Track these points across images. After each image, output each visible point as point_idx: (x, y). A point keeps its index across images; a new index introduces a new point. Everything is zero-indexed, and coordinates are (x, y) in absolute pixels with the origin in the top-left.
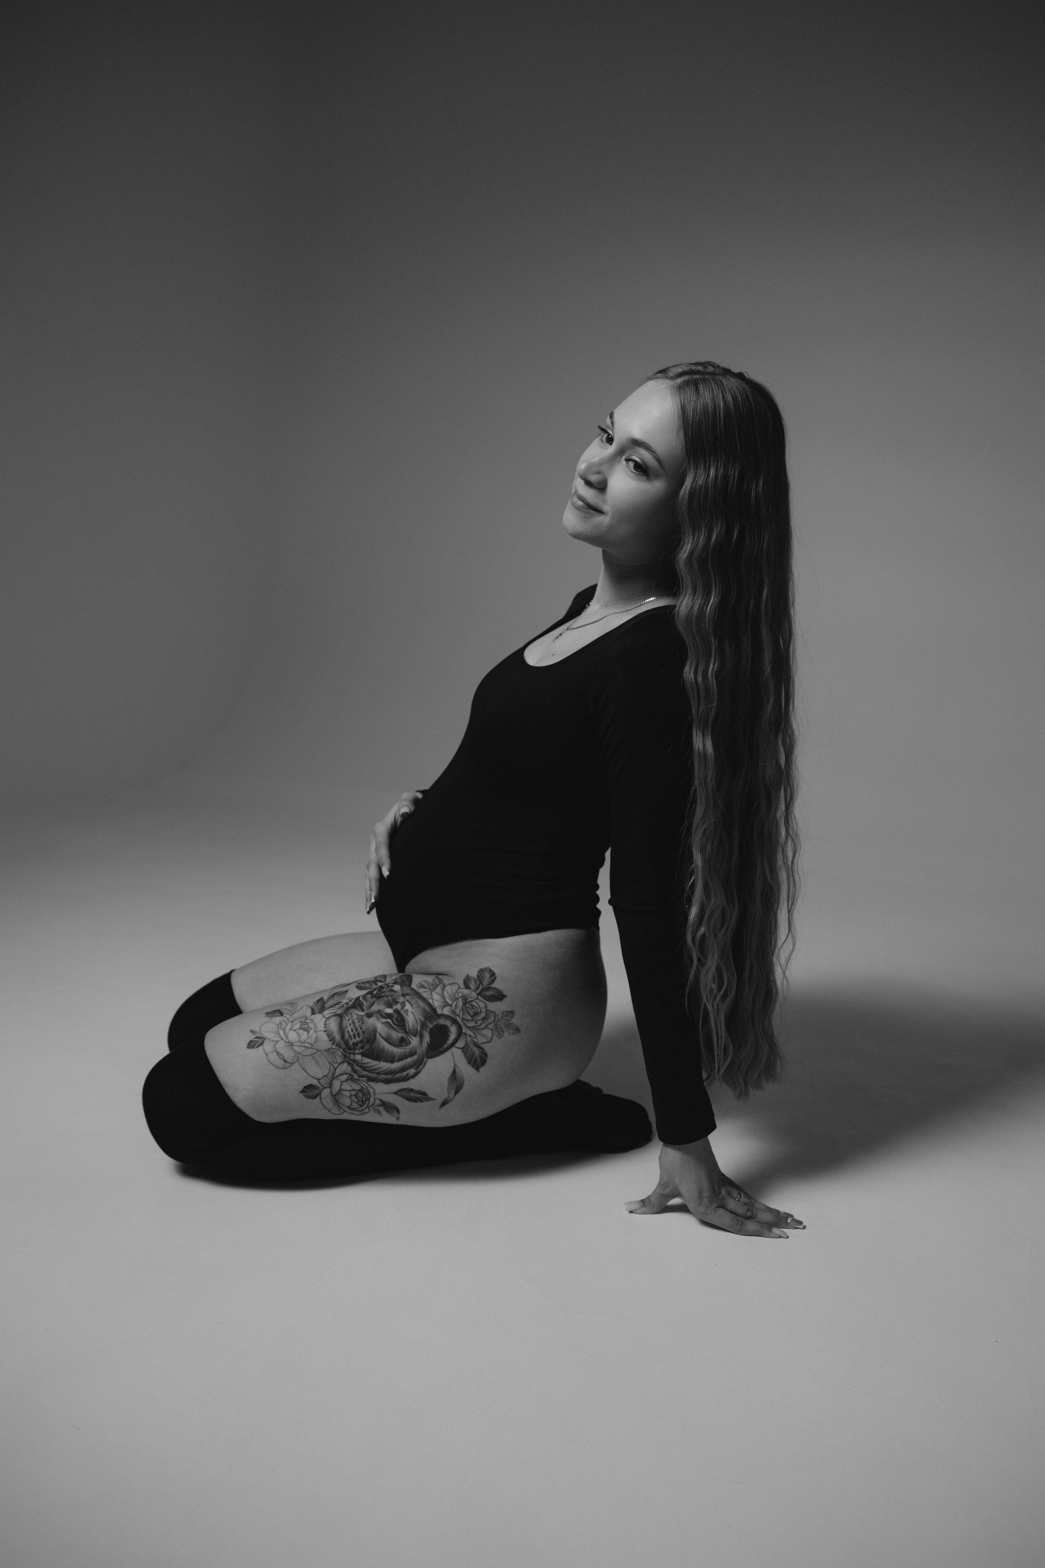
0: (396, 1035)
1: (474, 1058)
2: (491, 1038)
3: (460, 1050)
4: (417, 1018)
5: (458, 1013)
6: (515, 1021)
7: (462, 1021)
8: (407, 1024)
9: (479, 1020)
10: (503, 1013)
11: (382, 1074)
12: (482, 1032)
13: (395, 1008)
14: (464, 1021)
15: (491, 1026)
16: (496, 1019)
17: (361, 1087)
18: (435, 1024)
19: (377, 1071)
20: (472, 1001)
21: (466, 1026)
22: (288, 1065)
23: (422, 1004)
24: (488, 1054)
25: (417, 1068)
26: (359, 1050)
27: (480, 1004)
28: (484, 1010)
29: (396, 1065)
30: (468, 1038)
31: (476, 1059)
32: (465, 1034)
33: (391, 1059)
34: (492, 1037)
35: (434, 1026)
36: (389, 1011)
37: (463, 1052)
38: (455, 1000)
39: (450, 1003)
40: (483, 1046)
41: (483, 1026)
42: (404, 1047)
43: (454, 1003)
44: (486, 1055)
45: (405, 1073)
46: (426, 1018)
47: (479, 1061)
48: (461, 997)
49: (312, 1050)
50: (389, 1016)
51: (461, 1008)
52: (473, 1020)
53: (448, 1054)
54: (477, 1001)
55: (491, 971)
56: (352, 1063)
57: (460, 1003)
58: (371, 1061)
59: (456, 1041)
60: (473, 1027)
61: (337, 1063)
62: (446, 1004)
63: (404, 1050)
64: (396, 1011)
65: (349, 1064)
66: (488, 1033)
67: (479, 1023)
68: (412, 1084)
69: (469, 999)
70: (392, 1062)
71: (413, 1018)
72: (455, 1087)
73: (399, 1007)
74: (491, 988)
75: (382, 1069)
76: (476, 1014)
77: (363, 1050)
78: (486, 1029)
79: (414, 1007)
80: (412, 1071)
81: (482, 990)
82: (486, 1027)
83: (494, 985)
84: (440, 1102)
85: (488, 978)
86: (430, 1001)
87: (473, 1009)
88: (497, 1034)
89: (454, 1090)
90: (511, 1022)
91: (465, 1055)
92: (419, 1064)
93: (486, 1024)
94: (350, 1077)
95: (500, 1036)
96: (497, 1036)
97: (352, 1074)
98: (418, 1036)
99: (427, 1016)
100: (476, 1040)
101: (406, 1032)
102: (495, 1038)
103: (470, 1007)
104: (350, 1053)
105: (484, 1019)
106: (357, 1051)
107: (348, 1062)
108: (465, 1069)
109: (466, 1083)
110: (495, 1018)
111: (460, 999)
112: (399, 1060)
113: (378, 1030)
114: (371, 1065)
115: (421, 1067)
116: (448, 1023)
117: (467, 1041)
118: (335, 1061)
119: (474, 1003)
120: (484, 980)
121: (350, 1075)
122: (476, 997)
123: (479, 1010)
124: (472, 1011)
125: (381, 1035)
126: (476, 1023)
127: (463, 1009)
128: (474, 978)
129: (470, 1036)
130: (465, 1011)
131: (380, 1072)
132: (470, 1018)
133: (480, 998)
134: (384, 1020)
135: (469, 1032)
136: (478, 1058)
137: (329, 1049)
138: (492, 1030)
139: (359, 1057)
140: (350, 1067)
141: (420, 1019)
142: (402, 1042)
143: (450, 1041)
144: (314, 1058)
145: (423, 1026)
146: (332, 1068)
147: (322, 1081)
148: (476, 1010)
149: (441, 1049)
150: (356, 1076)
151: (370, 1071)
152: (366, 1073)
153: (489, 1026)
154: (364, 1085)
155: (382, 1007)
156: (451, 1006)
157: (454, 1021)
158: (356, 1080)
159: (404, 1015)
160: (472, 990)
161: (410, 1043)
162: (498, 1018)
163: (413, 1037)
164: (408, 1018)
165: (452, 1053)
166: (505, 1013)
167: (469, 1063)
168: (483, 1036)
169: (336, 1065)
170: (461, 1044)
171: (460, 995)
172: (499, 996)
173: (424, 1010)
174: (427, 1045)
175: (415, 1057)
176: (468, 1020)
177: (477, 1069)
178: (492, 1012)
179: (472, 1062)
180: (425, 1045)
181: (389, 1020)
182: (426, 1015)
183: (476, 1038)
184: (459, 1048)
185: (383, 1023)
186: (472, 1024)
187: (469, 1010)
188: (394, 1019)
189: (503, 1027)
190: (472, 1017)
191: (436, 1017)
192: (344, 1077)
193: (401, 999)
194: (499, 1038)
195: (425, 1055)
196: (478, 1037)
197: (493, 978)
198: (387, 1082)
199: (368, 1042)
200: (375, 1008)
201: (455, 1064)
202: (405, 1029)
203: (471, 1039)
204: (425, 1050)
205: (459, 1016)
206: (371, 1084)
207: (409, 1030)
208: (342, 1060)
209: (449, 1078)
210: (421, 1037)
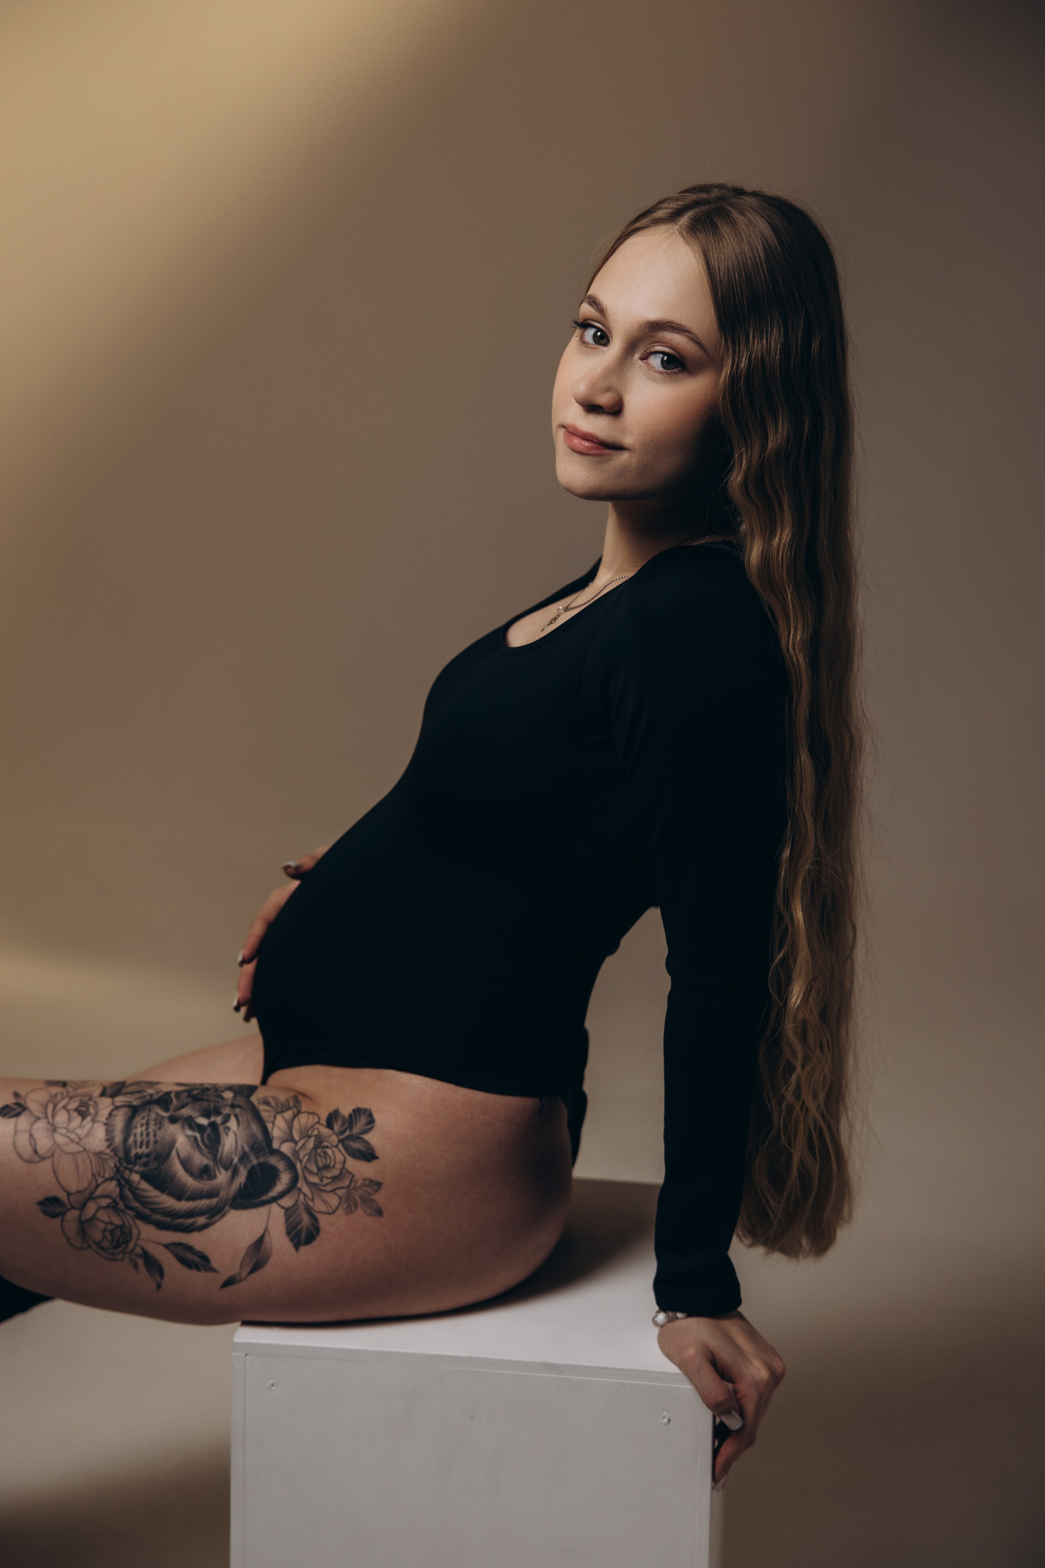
0: (200, 1159)
1: (298, 1229)
2: (334, 1208)
3: (283, 1211)
4: (239, 1144)
5: (301, 1157)
6: (380, 1198)
7: (303, 1170)
8: (220, 1149)
9: (327, 1178)
10: (365, 1180)
11: (158, 1213)
12: (326, 1196)
13: (212, 1119)
14: (305, 1170)
15: (341, 1192)
16: (352, 1185)
17: (124, 1222)
18: (262, 1160)
19: (153, 1207)
20: (327, 1147)
21: (305, 1179)
22: (37, 1159)
23: (255, 1128)
24: (322, 1230)
25: (210, 1218)
26: (140, 1166)
27: (338, 1155)
28: (339, 1166)
29: (184, 1205)
30: (302, 1197)
31: (300, 1231)
32: (300, 1190)
33: (180, 1194)
34: (337, 1208)
35: (260, 1164)
36: (203, 1121)
37: (286, 1214)
38: (304, 1137)
39: (297, 1138)
40: (319, 1216)
41: (329, 1188)
42: (204, 1180)
43: (302, 1141)
44: (318, 1230)
45: (190, 1221)
46: (252, 1148)
47: (303, 1235)
48: (315, 1136)
49: (77, 1146)
50: (200, 1128)
51: (308, 1151)
52: (317, 1174)
53: (263, 1211)
54: (335, 1150)
55: (370, 1115)
56: (124, 1183)
57: (311, 1144)
58: (150, 1188)
59: (282, 1195)
60: (315, 1184)
61: (103, 1177)
62: (290, 1139)
63: (202, 1185)
64: (213, 1125)
65: (119, 1184)
66: (333, 1200)
67: (326, 1181)
68: (196, 1240)
69: (325, 1144)
70: (179, 1199)
71: (233, 1142)
72: (253, 1262)
73: (219, 1119)
74: (362, 1139)
75: (162, 1206)
76: (327, 1167)
77: (145, 1169)
78: (332, 1194)
79: (241, 1126)
80: (202, 1220)
81: (348, 1137)
82: (333, 1191)
83: (367, 1137)
84: (223, 1278)
85: (362, 1124)
86: (269, 1126)
87: (326, 1159)
88: (345, 1206)
89: (251, 1266)
90: (373, 1197)
91: (287, 1219)
92: (215, 1213)
93: (334, 1187)
94: (113, 1204)
95: (349, 1210)
96: (345, 1209)
97: (118, 1200)
98: (230, 1172)
99: (255, 1146)
100: (311, 1204)
101: (215, 1159)
102: (340, 1211)
103: (322, 1154)
104: (125, 1168)
105: (334, 1178)
106: (137, 1168)
107: (118, 1180)
108: (279, 1241)
109: (272, 1261)
110: (351, 1183)
111: (313, 1139)
112: (190, 1199)
113: (178, 1145)
114: (148, 1194)
115: (216, 1218)
116: (281, 1166)
117: (297, 1201)
118: (102, 1174)
119: (329, 1151)
120: (356, 1125)
121: (115, 1201)
122: (335, 1144)
123: (332, 1164)
124: (322, 1162)
125: (178, 1154)
126: (322, 1180)
127: (310, 1154)
128: (344, 1117)
129: (305, 1195)
130: (313, 1158)
131: (156, 1209)
132: (315, 1170)
133: (340, 1146)
134: (189, 1133)
135: (305, 1189)
136: (304, 1231)
137: (100, 1153)
138: (340, 1198)
139: (136, 1178)
140: (118, 1190)
141: (243, 1148)
142: (205, 1173)
143: (273, 1193)
144: (76, 1160)
145: (244, 1158)
146: (93, 1184)
147: (73, 1198)
148: (328, 1163)
149: (256, 1201)
150: (121, 1205)
151: (144, 1204)
152: (136, 1205)
153: (337, 1192)
154: (128, 1221)
155: (194, 1114)
156: (296, 1143)
157: (291, 1166)
158: (122, 1211)
159: (222, 1134)
160: (334, 1133)
161: (215, 1177)
162: (355, 1185)
163: (222, 1171)
164: (226, 1139)
165: (270, 1211)
166: (367, 1182)
167: (288, 1233)
168: (325, 1202)
169: (100, 1180)
170: (287, 1202)
171: (316, 1132)
172: (368, 1155)
173: (253, 1135)
174: (238, 1187)
175: (214, 1201)
176: (311, 1172)
177: (297, 1247)
178: (350, 1173)
179: (293, 1233)
180: (235, 1187)
181: (198, 1135)
182: (254, 1144)
183: (312, 1200)
184: (283, 1207)
185: (188, 1136)
186: (314, 1179)
187: (319, 1159)
188: (206, 1136)
189: (358, 1200)
190: (319, 1169)
191: (267, 1150)
192: (105, 1202)
193: (227, 1111)
194: (347, 1214)
195: (230, 1202)
196: (315, 1200)
197: (369, 1126)
198: (161, 1226)
199: (157, 1158)
200: (186, 1112)
201: (266, 1229)
202: (215, 1156)
203: (305, 1200)
204: (232, 1194)
205: (301, 1162)
206: (139, 1223)
207: (220, 1158)
208: (112, 1175)
209: (250, 1246)
210: (235, 1173)
